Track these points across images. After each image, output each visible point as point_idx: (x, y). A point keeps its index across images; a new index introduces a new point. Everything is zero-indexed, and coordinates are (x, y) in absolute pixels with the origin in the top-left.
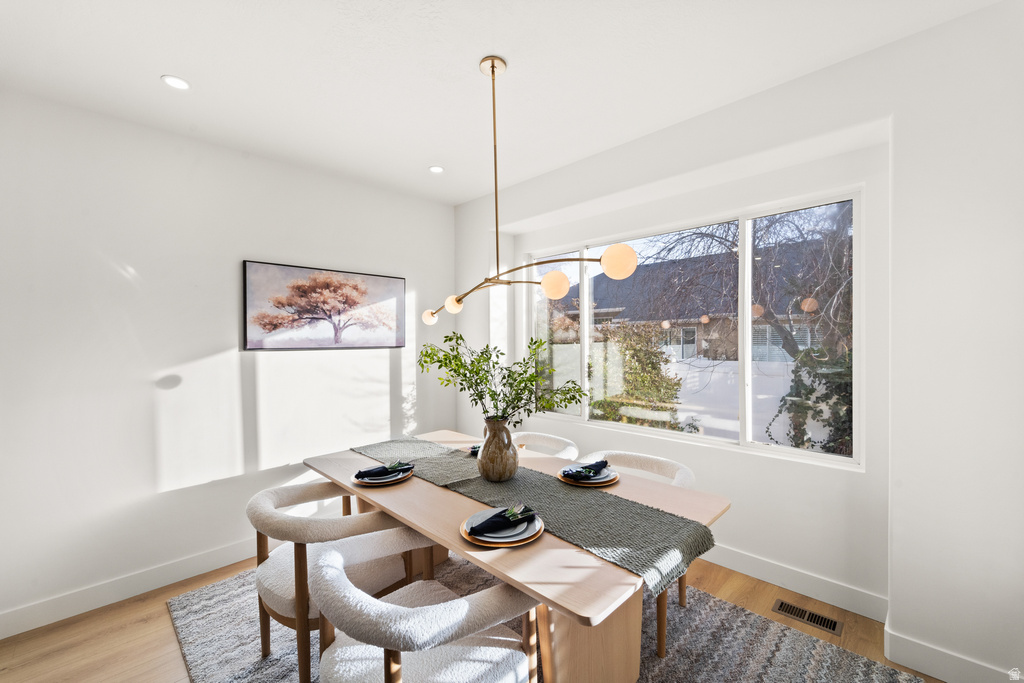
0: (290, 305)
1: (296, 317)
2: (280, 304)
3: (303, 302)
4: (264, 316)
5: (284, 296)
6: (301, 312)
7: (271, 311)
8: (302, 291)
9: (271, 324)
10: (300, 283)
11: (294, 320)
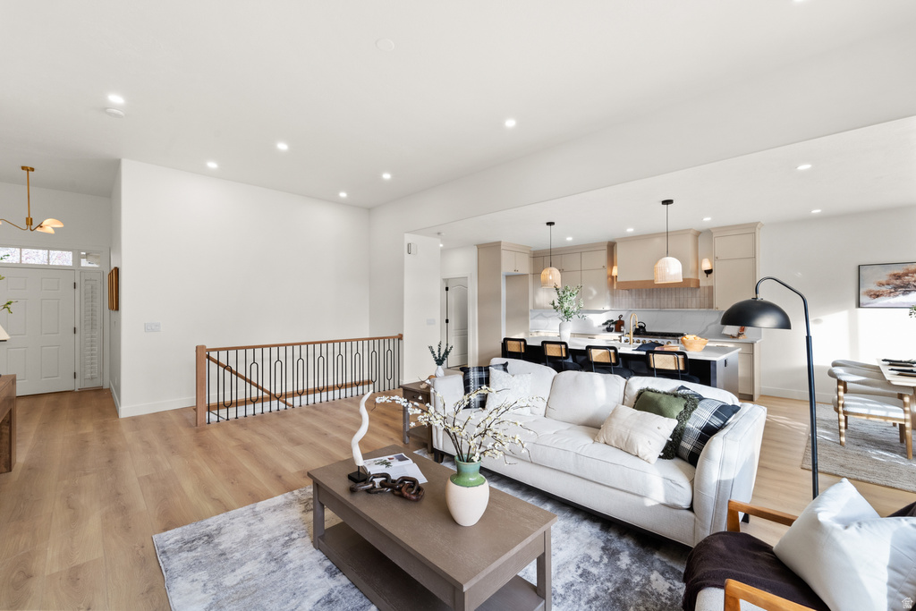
0: (888, 284)
1: (893, 290)
2: (881, 285)
3: (898, 282)
4: (871, 291)
5: (884, 279)
6: (896, 288)
7: (875, 288)
8: (898, 277)
9: (875, 295)
10: (895, 272)
11: (891, 292)
